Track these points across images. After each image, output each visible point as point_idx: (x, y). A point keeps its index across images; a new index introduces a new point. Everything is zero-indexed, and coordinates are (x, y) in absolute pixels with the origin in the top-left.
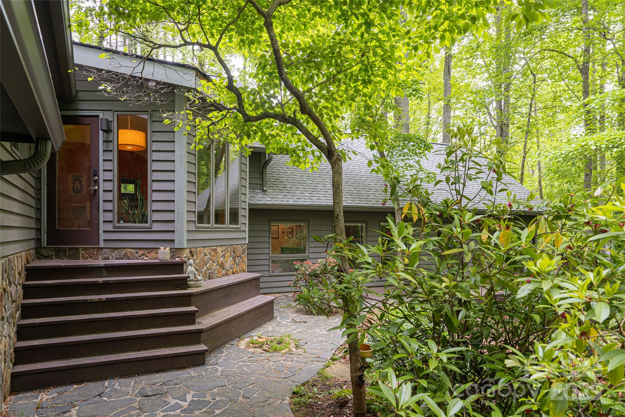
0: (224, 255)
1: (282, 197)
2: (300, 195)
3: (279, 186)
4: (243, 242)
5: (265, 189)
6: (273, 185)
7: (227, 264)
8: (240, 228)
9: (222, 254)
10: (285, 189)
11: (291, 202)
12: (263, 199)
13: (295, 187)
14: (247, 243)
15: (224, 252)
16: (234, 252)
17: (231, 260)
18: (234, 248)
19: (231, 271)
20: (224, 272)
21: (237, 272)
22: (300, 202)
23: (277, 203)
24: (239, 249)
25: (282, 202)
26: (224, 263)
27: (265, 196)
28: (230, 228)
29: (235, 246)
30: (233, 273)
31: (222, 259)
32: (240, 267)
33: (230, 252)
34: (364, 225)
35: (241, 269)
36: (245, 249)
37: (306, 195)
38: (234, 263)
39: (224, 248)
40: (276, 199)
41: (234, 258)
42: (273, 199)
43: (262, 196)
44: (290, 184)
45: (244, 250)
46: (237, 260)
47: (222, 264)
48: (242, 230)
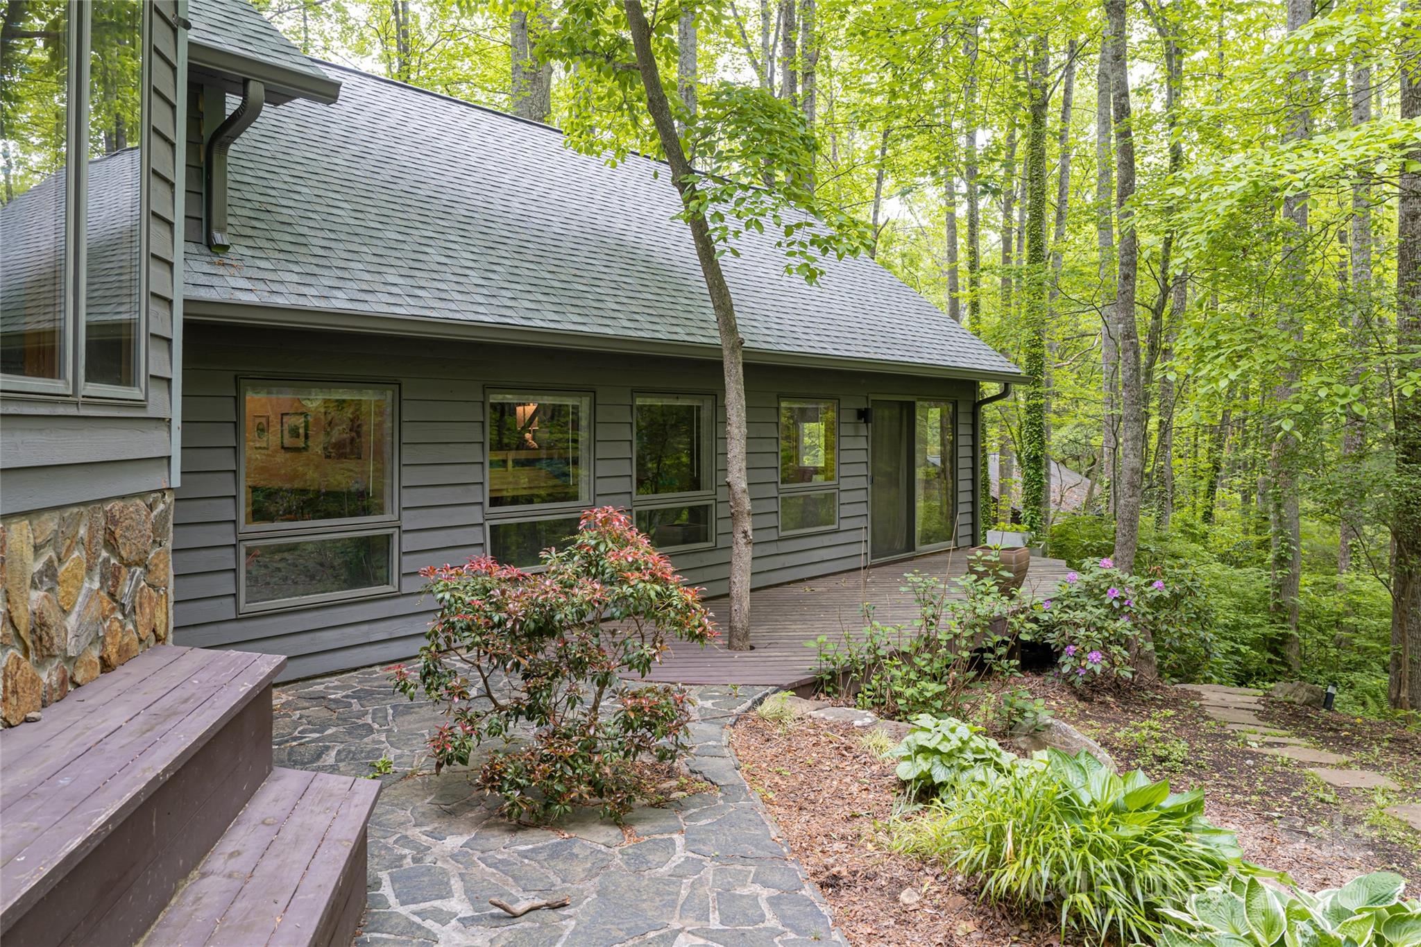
0: (49, 571)
1: (296, 278)
2: (367, 276)
3: (275, 235)
4: (156, 480)
5: (219, 238)
6: (249, 232)
7: (72, 622)
8: (140, 405)
9: (38, 566)
10: (303, 250)
11: (340, 302)
12: (215, 281)
13: (341, 246)
14: (176, 482)
15: (49, 553)
16: (111, 544)
17: (91, 595)
18: (111, 519)
19: (95, 654)
20: (49, 676)
21: (125, 655)
22: (377, 305)
23: (280, 301)
24: (138, 517)
25: (302, 302)
26: (52, 617)
27: (221, 271)
28: (91, 401)
29: (118, 505)
30: (106, 666)
31: (36, 596)
32: (143, 619)
33: (88, 546)
34: (584, 404)
35: (145, 632)
36: (163, 516)
37: (391, 279)
38: (107, 604)
39: (51, 524)
40: (275, 287)
41: (111, 578)
42: (261, 286)
43: (207, 268)
44: (319, 233)
45: (158, 528)
46: (126, 588)
47: (40, 625)
48: (151, 412)
